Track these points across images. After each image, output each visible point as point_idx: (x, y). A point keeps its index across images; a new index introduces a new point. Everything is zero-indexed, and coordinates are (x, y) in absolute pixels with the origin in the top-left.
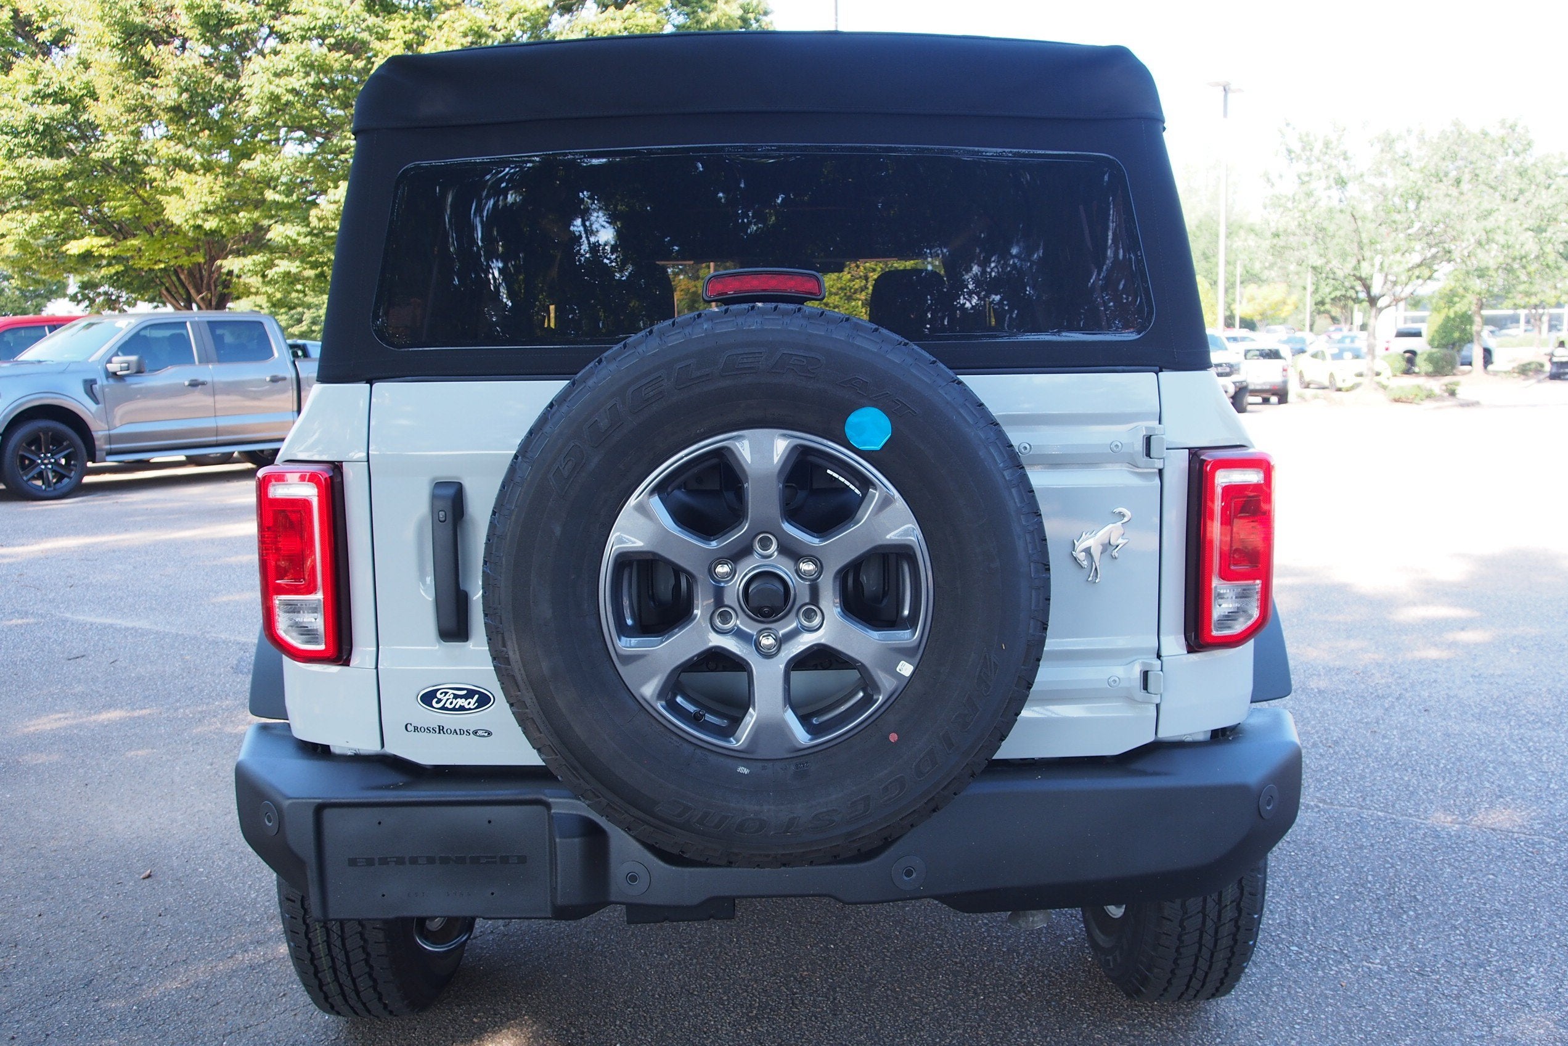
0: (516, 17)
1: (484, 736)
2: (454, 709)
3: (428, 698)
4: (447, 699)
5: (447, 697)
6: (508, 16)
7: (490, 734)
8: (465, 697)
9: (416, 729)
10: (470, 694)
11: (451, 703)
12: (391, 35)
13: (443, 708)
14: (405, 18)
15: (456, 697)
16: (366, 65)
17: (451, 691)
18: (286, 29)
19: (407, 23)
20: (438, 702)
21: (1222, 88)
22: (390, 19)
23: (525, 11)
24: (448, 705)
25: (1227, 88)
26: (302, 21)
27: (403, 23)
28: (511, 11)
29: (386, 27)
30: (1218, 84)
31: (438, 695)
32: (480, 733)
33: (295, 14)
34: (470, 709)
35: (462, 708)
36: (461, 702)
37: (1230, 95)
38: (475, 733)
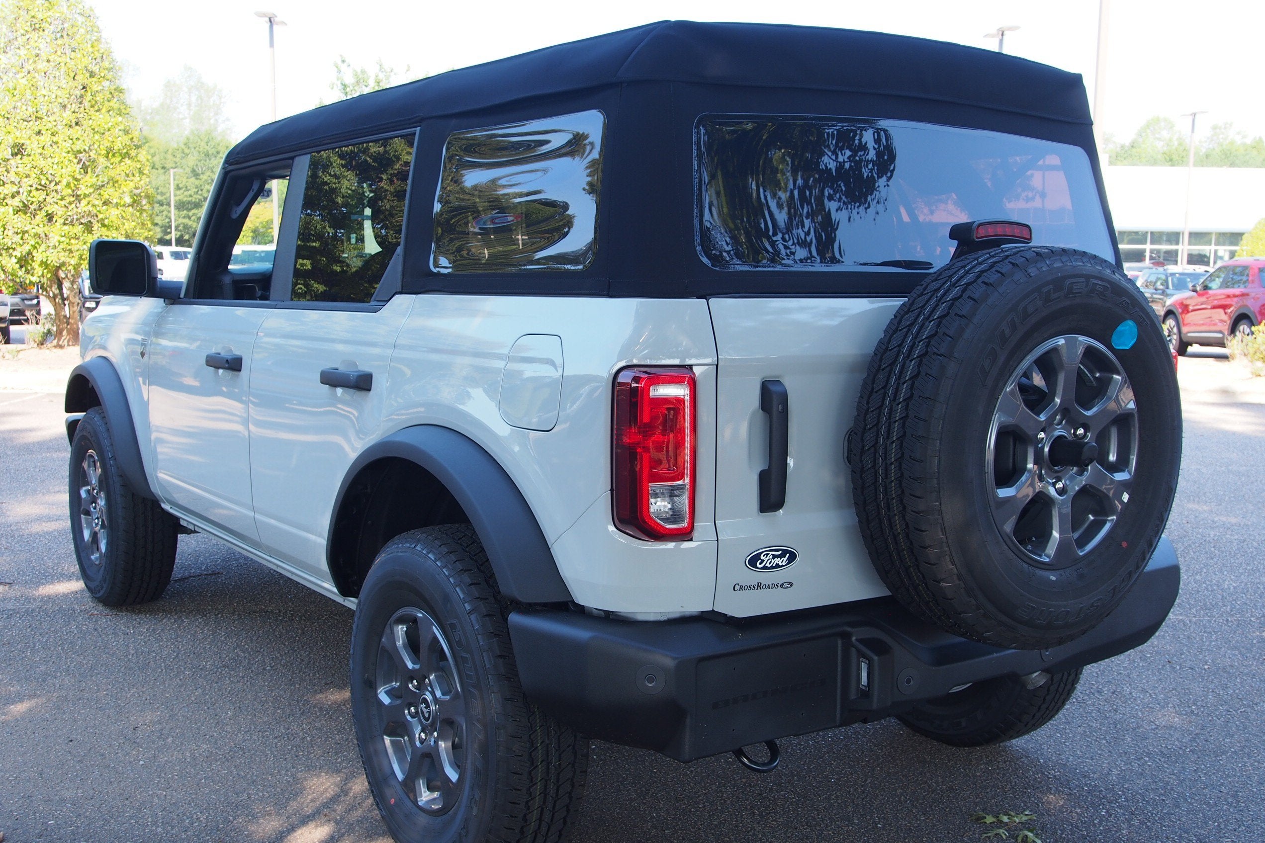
1: (787, 588)
2: (772, 567)
3: (754, 561)
4: (767, 560)
5: (768, 558)
7: (791, 584)
8: (780, 556)
9: (741, 588)
10: (784, 553)
11: (770, 563)
13: (765, 568)
15: (774, 557)
17: (771, 553)
20: (760, 564)
21: (267, 19)
24: (768, 565)
25: (272, 19)
30: (264, 15)
31: (762, 557)
32: (786, 585)
34: (783, 566)
35: (778, 566)
36: (777, 561)
37: (275, 27)
38: (782, 585)
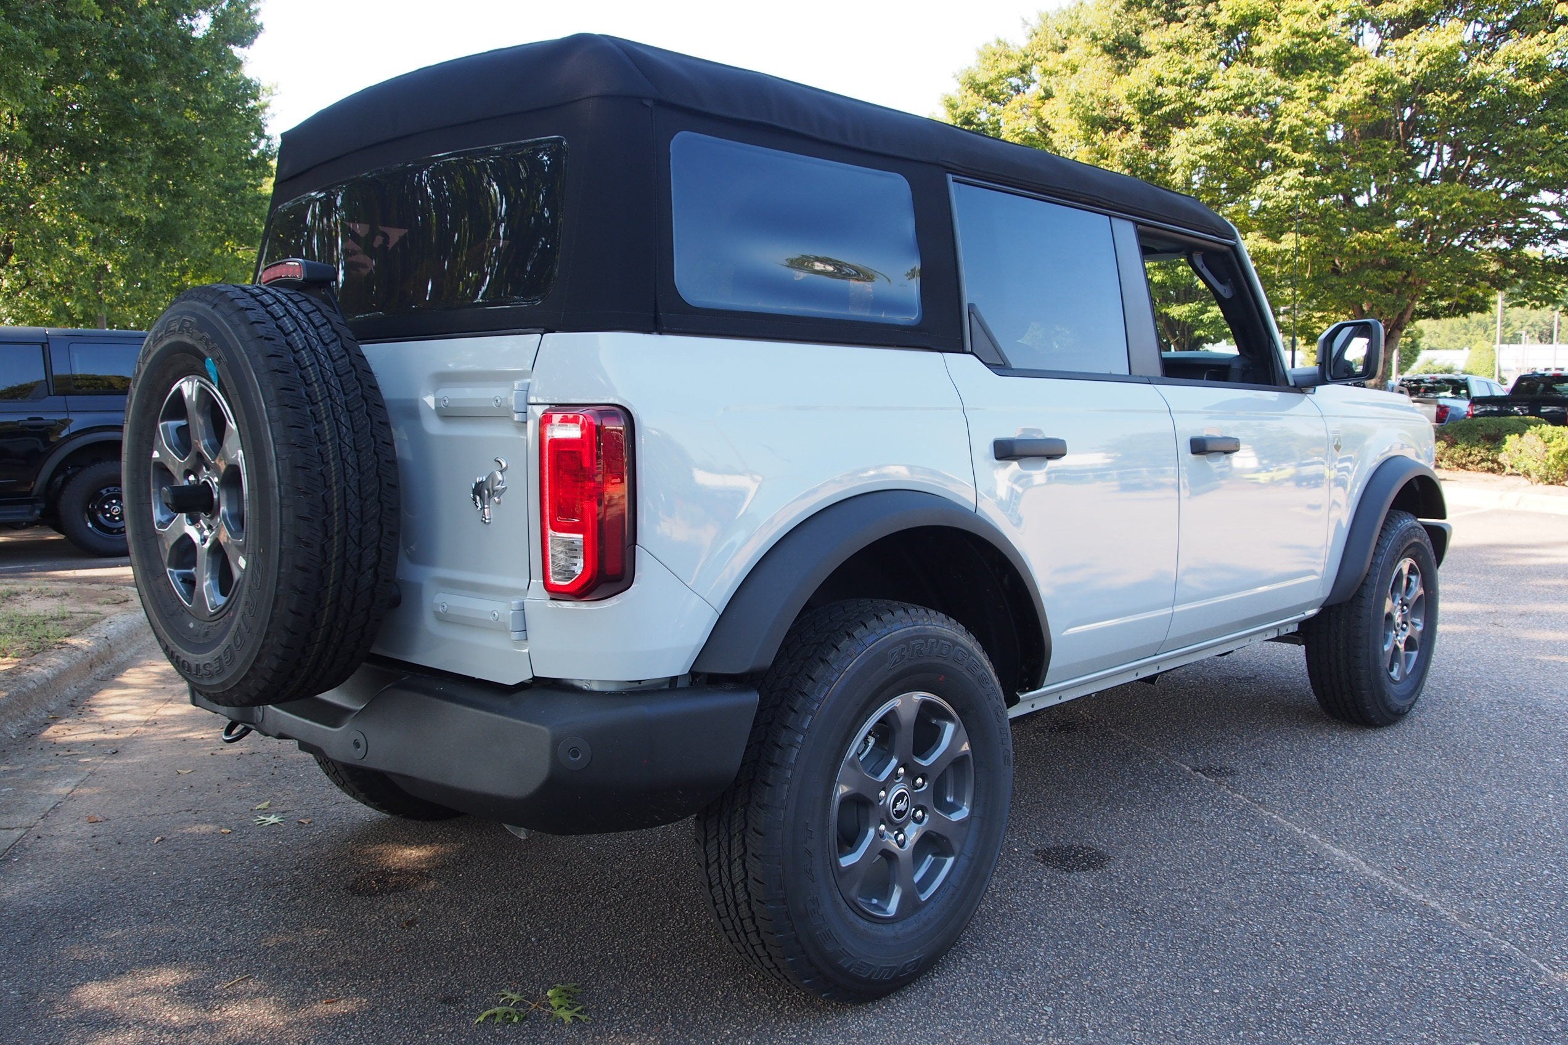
0: (1425, 59)
6: (1417, 59)
12: (1297, 95)
14: (1311, 77)
16: (1271, 126)
18: (1204, 103)
19: (1312, 81)
22: (1297, 81)
23: (1436, 51)
26: (1217, 94)
27: (1308, 82)
28: (1420, 54)
29: (1294, 88)
33: (1213, 89)
